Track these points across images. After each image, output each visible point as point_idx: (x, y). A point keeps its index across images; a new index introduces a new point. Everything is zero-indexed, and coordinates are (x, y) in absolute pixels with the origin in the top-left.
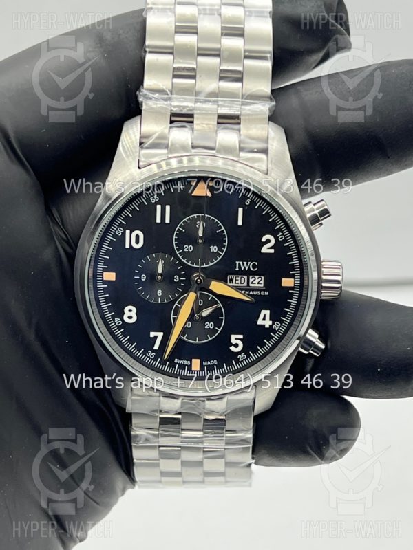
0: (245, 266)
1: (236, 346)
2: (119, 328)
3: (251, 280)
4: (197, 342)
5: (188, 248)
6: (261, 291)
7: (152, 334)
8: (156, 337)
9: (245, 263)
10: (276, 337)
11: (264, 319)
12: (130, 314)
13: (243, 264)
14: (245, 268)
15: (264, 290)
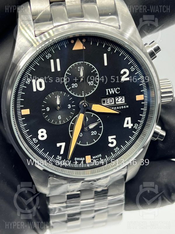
0: (112, 91)
1: (112, 143)
2: (36, 144)
3: (116, 100)
4: (87, 145)
5: (75, 85)
6: (124, 105)
7: (58, 145)
8: (61, 146)
9: (112, 89)
10: (136, 133)
11: (128, 123)
12: (43, 134)
13: (111, 90)
14: (112, 93)
15: (126, 105)
